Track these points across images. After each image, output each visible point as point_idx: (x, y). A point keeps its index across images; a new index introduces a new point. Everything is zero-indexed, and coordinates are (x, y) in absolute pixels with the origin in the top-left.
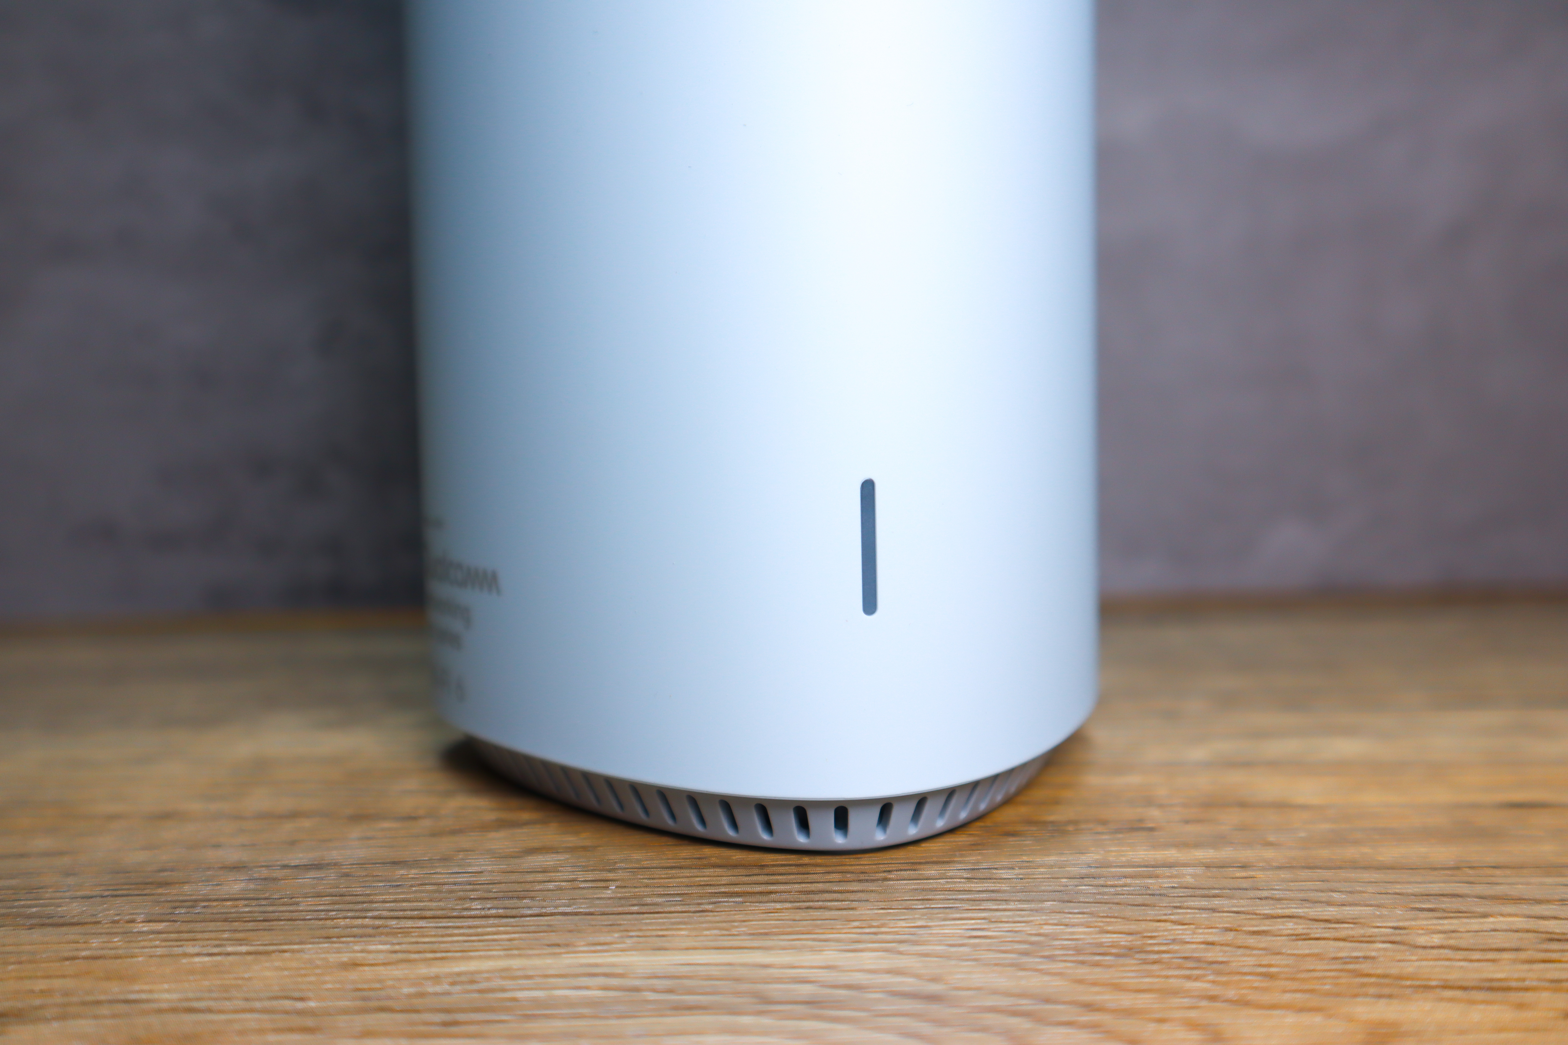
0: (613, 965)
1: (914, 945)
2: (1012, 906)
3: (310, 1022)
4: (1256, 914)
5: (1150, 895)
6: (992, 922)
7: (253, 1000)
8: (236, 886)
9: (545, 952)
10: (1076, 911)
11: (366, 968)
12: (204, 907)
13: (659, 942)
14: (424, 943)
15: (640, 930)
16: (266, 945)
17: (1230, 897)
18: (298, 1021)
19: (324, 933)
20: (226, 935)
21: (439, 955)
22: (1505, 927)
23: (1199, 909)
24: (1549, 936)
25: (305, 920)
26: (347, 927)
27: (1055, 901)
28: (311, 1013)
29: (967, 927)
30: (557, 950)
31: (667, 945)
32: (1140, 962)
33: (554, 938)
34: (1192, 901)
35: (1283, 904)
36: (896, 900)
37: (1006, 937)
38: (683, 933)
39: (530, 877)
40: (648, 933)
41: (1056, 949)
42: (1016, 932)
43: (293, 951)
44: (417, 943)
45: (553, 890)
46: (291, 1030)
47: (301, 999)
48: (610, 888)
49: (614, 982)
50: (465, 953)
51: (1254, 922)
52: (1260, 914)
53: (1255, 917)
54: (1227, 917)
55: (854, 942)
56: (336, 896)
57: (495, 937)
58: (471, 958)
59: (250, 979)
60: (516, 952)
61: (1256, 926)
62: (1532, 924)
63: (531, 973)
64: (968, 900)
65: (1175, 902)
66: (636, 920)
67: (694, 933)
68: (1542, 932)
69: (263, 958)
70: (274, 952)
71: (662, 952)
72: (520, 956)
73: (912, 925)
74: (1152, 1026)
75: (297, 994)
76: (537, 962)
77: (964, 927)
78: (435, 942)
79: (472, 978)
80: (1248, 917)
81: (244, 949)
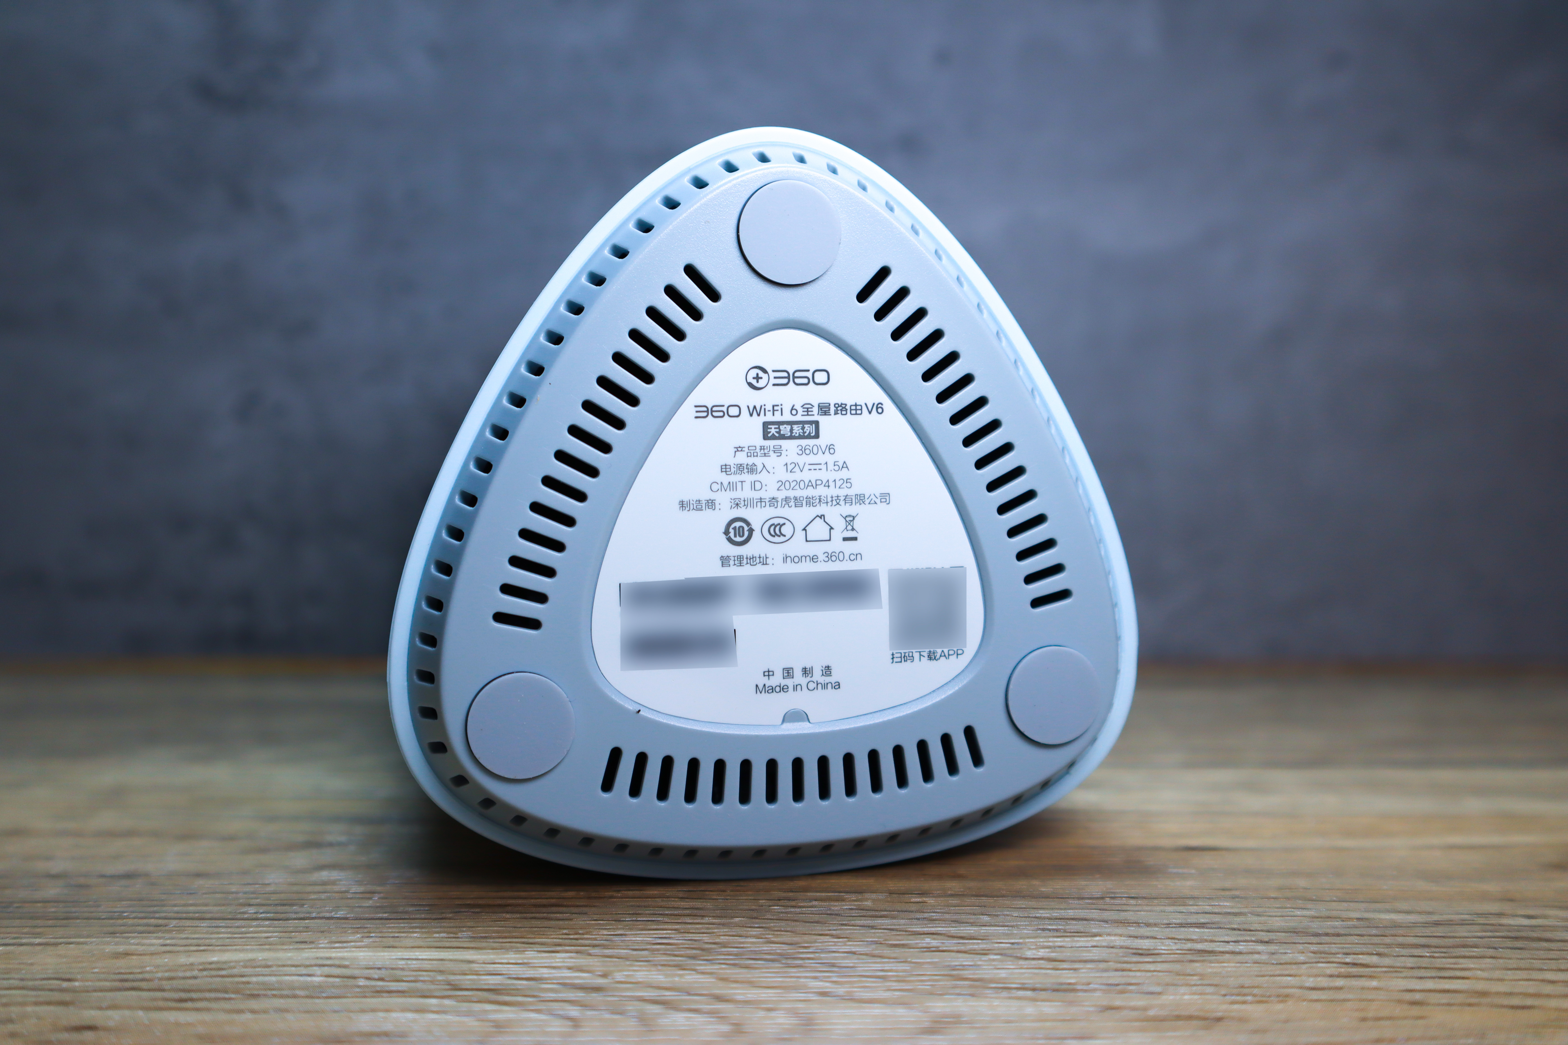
0: (342, 958)
1: (604, 948)
2: (706, 920)
3: (67, 997)
4: (906, 931)
5: (829, 914)
6: (682, 932)
7: (28, 980)
8: (52, 891)
9: (291, 947)
10: (757, 926)
11: (134, 957)
12: (17, 907)
13: (391, 942)
14: (193, 939)
15: (381, 932)
16: (57, 938)
17: (893, 917)
18: (57, 996)
19: (111, 929)
20: (26, 930)
21: (202, 948)
22: (1104, 944)
23: (861, 926)
24: (1134, 951)
25: (99, 919)
26: (133, 925)
27: (744, 917)
28: (74, 990)
29: (656, 936)
30: (303, 946)
31: (397, 944)
32: (785, 965)
33: (304, 936)
34: (859, 920)
35: (935, 924)
36: (611, 914)
37: (685, 944)
38: (415, 935)
39: (309, 889)
40: (386, 935)
41: (720, 954)
42: (695, 940)
43: (78, 943)
44: (187, 938)
45: (324, 900)
46: (49, 1003)
47: (69, 980)
48: (373, 899)
49: (338, 971)
50: (224, 947)
51: (899, 938)
52: (910, 931)
53: (904, 933)
54: (882, 933)
55: (555, 945)
56: (135, 901)
57: (256, 935)
58: (228, 951)
59: (32, 964)
60: (267, 947)
61: (900, 940)
62: (1129, 942)
63: (270, 963)
64: (671, 915)
65: (845, 921)
66: (382, 924)
67: (425, 936)
68: (1132, 949)
69: (49, 948)
70: (61, 944)
71: (391, 949)
72: (270, 950)
73: (612, 933)
74: (762, 1014)
75: (68, 976)
76: (281, 955)
77: (654, 936)
78: (202, 939)
79: (219, 967)
80: (898, 933)
81: (37, 941)
